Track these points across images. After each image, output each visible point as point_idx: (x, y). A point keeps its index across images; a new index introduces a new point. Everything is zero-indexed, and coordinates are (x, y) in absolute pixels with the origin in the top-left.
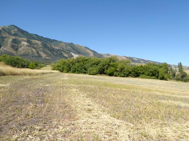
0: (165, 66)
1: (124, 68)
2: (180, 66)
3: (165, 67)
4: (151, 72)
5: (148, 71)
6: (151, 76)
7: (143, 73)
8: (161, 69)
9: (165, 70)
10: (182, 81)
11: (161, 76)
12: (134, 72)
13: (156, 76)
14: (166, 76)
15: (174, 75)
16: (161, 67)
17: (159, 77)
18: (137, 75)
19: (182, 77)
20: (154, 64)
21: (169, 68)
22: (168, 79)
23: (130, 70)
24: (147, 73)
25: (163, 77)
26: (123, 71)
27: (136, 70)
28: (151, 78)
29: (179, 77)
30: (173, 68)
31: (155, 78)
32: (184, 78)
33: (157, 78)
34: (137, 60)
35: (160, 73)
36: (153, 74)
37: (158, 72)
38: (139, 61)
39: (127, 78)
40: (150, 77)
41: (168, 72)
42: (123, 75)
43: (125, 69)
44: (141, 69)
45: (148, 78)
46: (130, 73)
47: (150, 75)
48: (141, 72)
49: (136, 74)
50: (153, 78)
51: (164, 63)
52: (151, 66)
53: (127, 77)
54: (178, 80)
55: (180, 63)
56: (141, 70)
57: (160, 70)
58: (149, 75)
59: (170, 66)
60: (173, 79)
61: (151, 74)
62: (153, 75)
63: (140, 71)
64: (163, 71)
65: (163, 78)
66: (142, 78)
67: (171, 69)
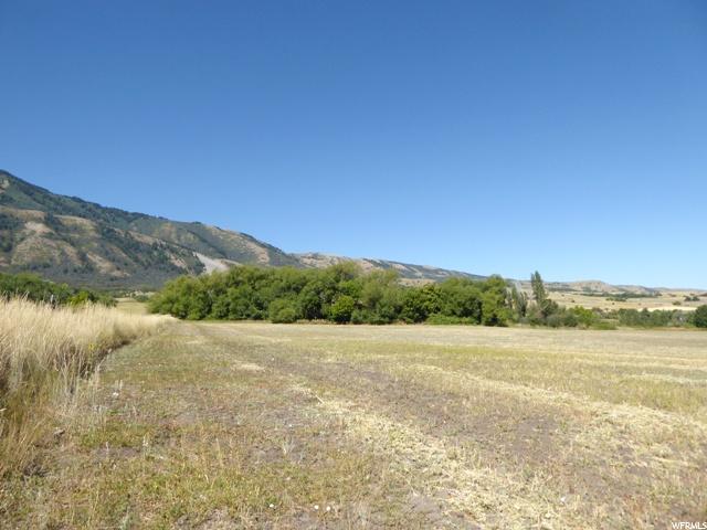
0: (498, 285)
1: (381, 297)
2: (536, 281)
3: (497, 289)
4: (459, 303)
5: (451, 302)
6: (460, 316)
7: (438, 309)
8: (488, 293)
9: (497, 297)
10: (545, 324)
11: (490, 315)
12: (411, 306)
13: (476, 315)
14: (501, 314)
15: (523, 310)
16: (486, 289)
17: (484, 320)
18: (420, 316)
19: (546, 313)
20: (467, 281)
21: (509, 290)
22: (508, 322)
23: (400, 303)
24: (447, 308)
25: (495, 316)
26: (378, 306)
27: (416, 302)
28: (461, 323)
29: (538, 315)
30: (520, 290)
31: (472, 323)
32: (550, 317)
33: (479, 320)
34: (403, 268)
35: (485, 307)
36: (465, 309)
37: (480, 304)
38: (410, 271)
39: (392, 326)
40: (457, 319)
41: (507, 302)
42: (377, 318)
43: (383, 301)
44: (429, 296)
45: (453, 323)
46: (399, 310)
47: (458, 313)
48: (432, 306)
49: (417, 311)
50: (466, 323)
51: (492, 277)
52: (459, 288)
53: (389, 323)
54: (534, 323)
55: (537, 274)
56: (430, 300)
57: (484, 297)
58: (454, 313)
59: (509, 283)
60: (523, 322)
61: (459, 310)
62: (467, 313)
63: (427, 303)
64: (493, 298)
65: (494, 322)
66: (436, 323)
67: (514, 290)
